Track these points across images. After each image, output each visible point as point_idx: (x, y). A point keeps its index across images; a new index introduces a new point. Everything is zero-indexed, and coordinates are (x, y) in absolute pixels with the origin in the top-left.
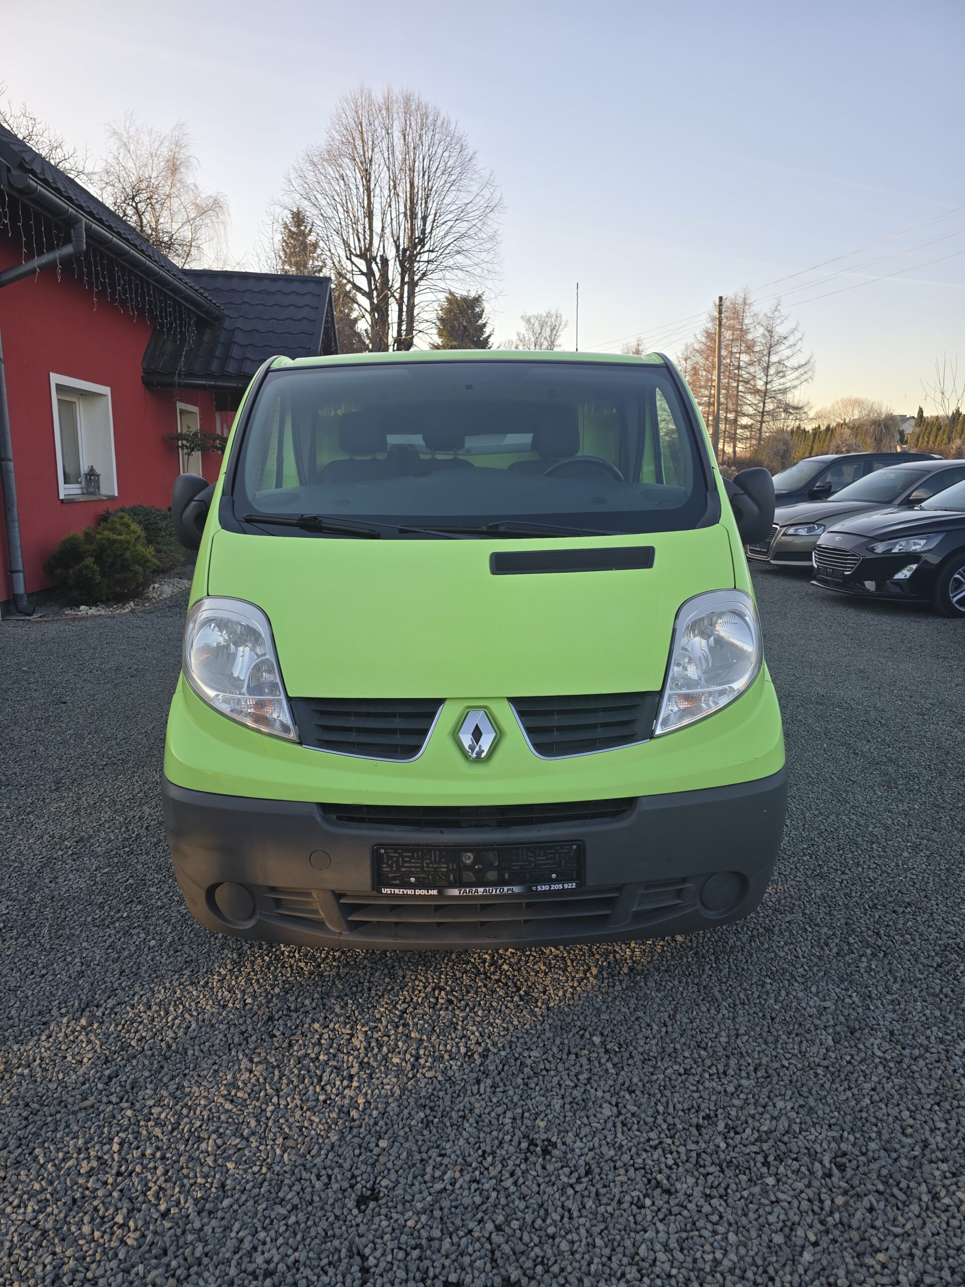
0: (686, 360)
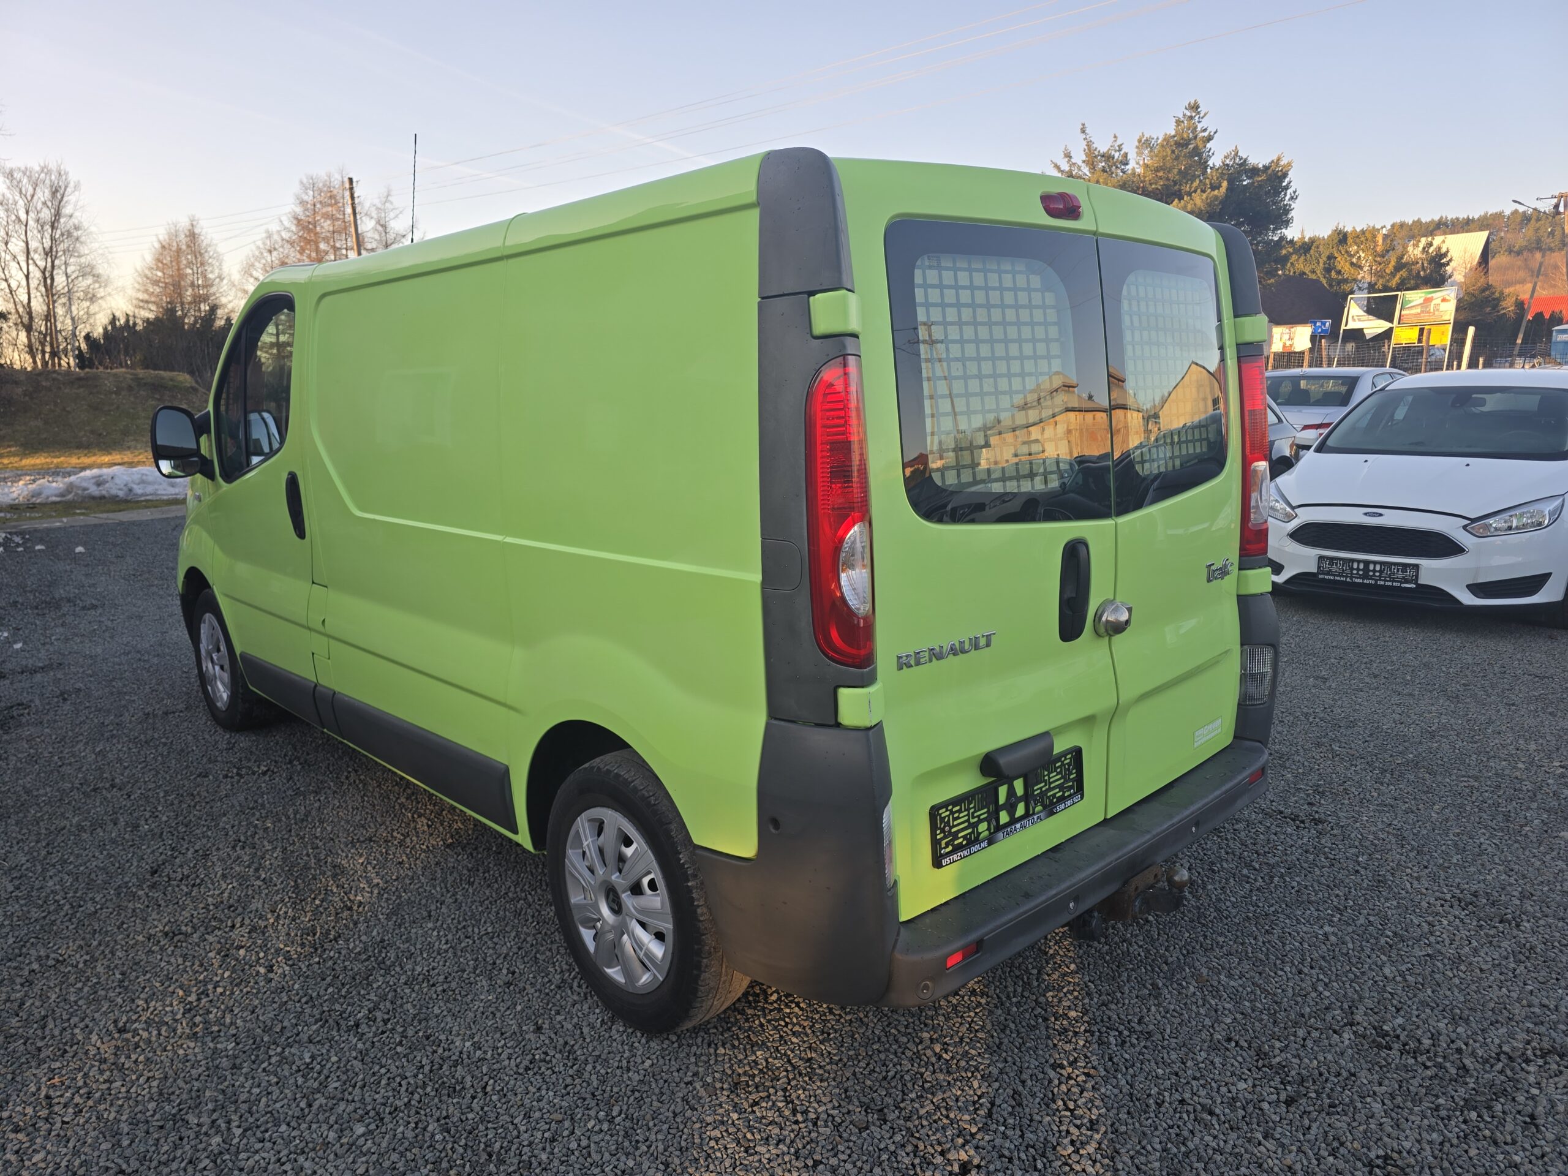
0: (270, 252)
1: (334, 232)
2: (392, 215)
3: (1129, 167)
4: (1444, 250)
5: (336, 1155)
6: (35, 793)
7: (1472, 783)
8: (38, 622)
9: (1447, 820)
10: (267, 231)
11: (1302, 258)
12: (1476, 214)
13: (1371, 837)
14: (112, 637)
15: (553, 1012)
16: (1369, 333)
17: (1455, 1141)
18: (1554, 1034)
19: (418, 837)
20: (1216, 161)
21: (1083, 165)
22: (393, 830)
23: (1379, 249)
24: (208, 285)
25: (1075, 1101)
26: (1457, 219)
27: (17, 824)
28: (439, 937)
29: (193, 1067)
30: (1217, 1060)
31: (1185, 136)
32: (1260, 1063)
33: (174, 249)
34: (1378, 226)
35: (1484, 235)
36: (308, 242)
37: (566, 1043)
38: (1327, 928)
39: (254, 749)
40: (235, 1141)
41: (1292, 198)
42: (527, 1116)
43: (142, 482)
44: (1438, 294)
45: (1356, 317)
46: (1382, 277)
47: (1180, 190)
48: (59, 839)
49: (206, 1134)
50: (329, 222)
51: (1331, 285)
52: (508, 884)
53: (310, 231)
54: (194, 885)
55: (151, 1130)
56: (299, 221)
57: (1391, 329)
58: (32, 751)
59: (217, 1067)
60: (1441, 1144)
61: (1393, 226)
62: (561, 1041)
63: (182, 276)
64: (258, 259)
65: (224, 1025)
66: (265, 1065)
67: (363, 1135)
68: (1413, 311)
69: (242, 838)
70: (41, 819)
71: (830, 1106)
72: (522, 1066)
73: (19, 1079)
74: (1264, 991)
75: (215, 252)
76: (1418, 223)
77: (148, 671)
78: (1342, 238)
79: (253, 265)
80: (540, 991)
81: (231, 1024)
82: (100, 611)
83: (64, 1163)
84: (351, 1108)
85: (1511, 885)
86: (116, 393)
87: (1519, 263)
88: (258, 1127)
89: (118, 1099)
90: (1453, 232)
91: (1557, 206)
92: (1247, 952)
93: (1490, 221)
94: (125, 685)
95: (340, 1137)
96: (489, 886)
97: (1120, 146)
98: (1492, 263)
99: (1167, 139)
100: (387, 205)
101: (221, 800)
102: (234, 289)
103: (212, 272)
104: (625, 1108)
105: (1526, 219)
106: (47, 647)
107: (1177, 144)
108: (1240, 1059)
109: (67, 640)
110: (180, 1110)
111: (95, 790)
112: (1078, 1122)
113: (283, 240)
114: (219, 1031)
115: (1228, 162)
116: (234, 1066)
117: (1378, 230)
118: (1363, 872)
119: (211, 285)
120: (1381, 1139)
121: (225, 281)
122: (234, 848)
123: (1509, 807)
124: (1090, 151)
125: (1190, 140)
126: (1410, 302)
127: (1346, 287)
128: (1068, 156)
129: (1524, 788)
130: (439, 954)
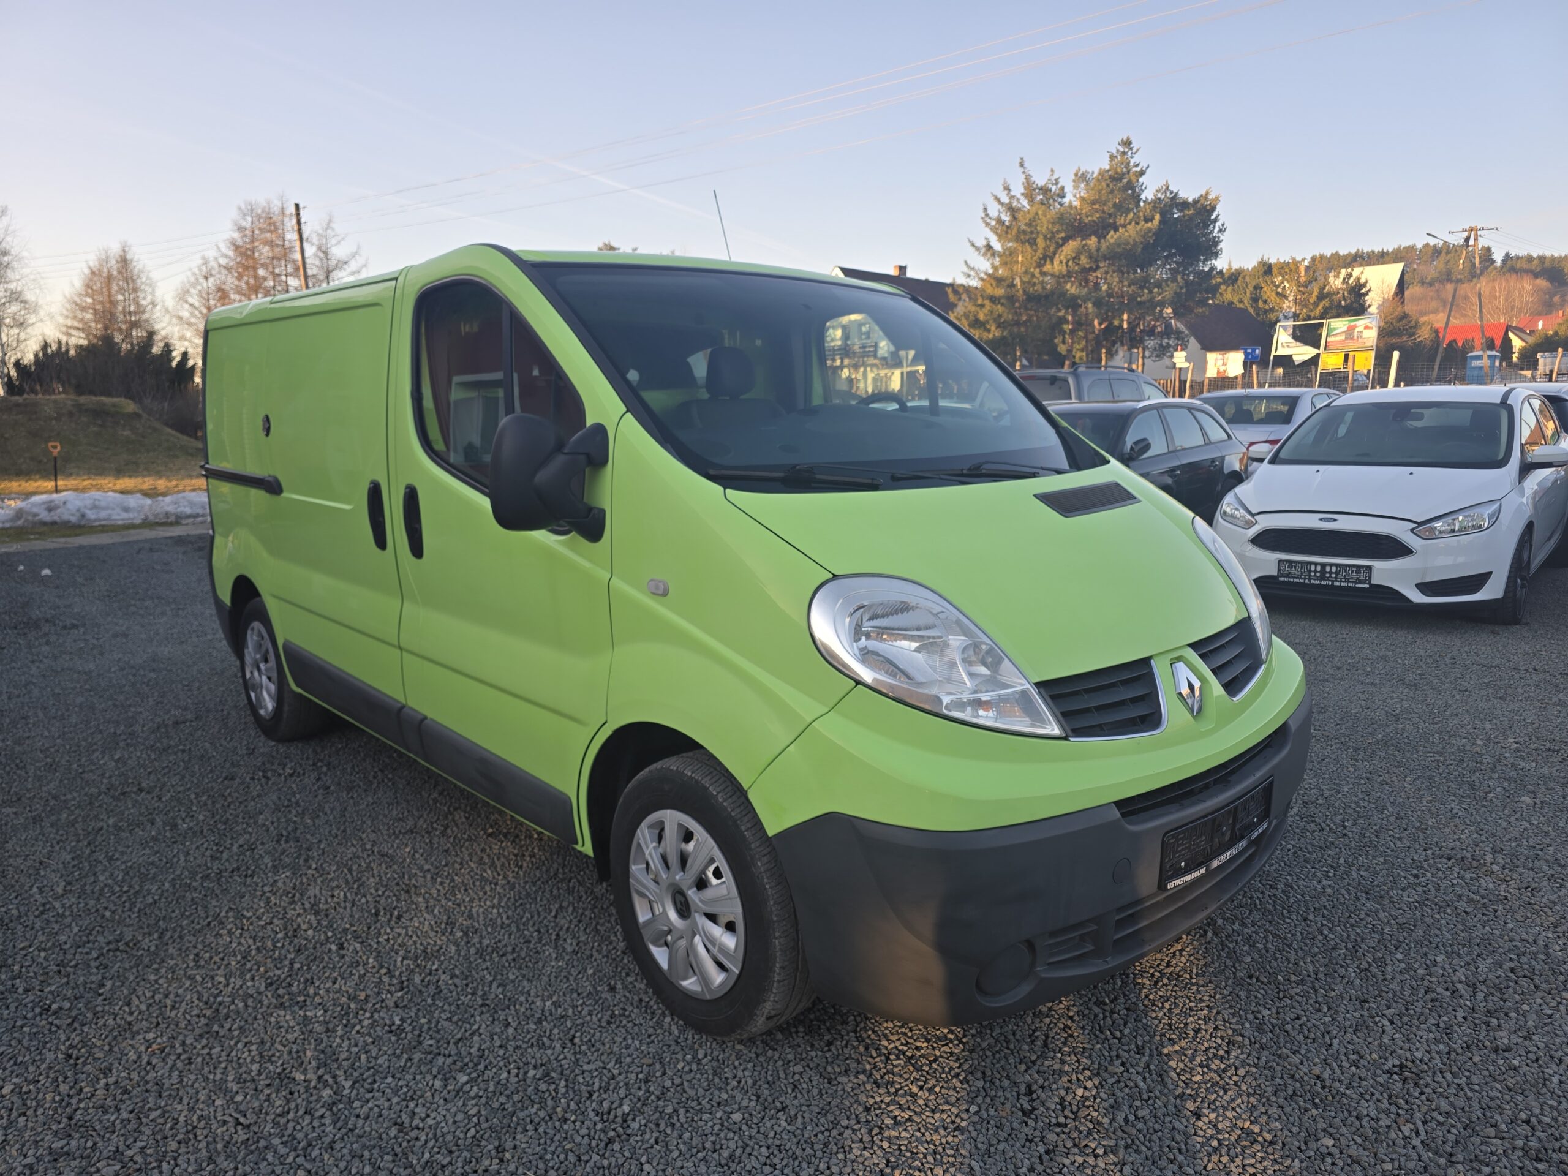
1: (273, 258)
2: (334, 241)
3: (1066, 200)
4: (1362, 281)
5: (445, 1100)
6: (63, 798)
7: (1437, 757)
8: (21, 642)
9: (1419, 790)
10: (203, 258)
11: (1230, 288)
12: (1390, 247)
13: (1353, 806)
14: (102, 654)
15: (624, 974)
16: (1298, 359)
17: (1460, 1051)
18: (1534, 963)
19: (458, 828)
20: (1148, 195)
21: (1022, 198)
22: (432, 823)
23: (1302, 279)
24: (140, 311)
25: (1121, 1031)
26: (1373, 252)
27: (52, 825)
28: (499, 914)
29: (287, 1031)
30: (1243, 994)
31: (1119, 170)
32: (1281, 995)
33: (105, 275)
34: (1299, 259)
35: (1399, 267)
36: (246, 268)
37: (641, 1000)
38: (1324, 882)
39: (274, 754)
40: (345, 1092)
41: (1220, 231)
42: (618, 1061)
43: (94, 507)
44: (1361, 323)
45: (1284, 343)
46: (1306, 306)
47: (1115, 222)
48: (99, 839)
49: (315, 1088)
50: (267, 248)
51: (1258, 314)
52: (555, 865)
53: (248, 257)
54: (246, 876)
55: (260, 1088)
56: (237, 247)
57: (1318, 355)
58: (48, 760)
59: (311, 1031)
60: (1448, 1053)
61: (1313, 259)
62: (636, 998)
63: (113, 303)
64: (193, 285)
65: (308, 995)
66: (358, 1027)
67: (467, 1083)
68: (1338, 338)
69: (285, 833)
70: (75, 821)
71: (898, 1043)
72: (603, 1020)
73: (116, 1049)
74: (1275, 936)
75: (148, 278)
76: (1336, 255)
77: (148, 685)
78: (1267, 269)
79: (188, 292)
80: (607, 957)
81: (316, 994)
82: (82, 630)
83: (182, 1119)
84: (449, 1061)
85: (1482, 842)
86: (55, 419)
87: (1431, 294)
88: (364, 1080)
89: (220, 1062)
90: (1369, 264)
91: (1467, 239)
92: (1256, 904)
93: (1404, 254)
94: (127, 699)
95: (446, 1086)
96: (537, 868)
97: (1057, 180)
98: (1407, 293)
99: (1102, 173)
100: (329, 231)
101: (253, 799)
102: (168, 317)
103: (144, 298)
104: (709, 1051)
105: (1436, 252)
106: (37, 664)
107: (1112, 178)
108: (1262, 991)
109: (55, 658)
110: (284, 1069)
111: (123, 794)
112: (1126, 1048)
113: (220, 266)
114: (305, 1001)
115: (1159, 195)
116: (328, 1030)
117: (1300, 262)
118: (1350, 835)
119: (143, 312)
120: (1395, 1051)
121: (158, 308)
122: (278, 841)
123: (1473, 778)
124: (1029, 185)
125: (1124, 174)
126: (1335, 329)
127: (1272, 317)
128: (1007, 189)
129: (1485, 761)
130: (502, 928)
